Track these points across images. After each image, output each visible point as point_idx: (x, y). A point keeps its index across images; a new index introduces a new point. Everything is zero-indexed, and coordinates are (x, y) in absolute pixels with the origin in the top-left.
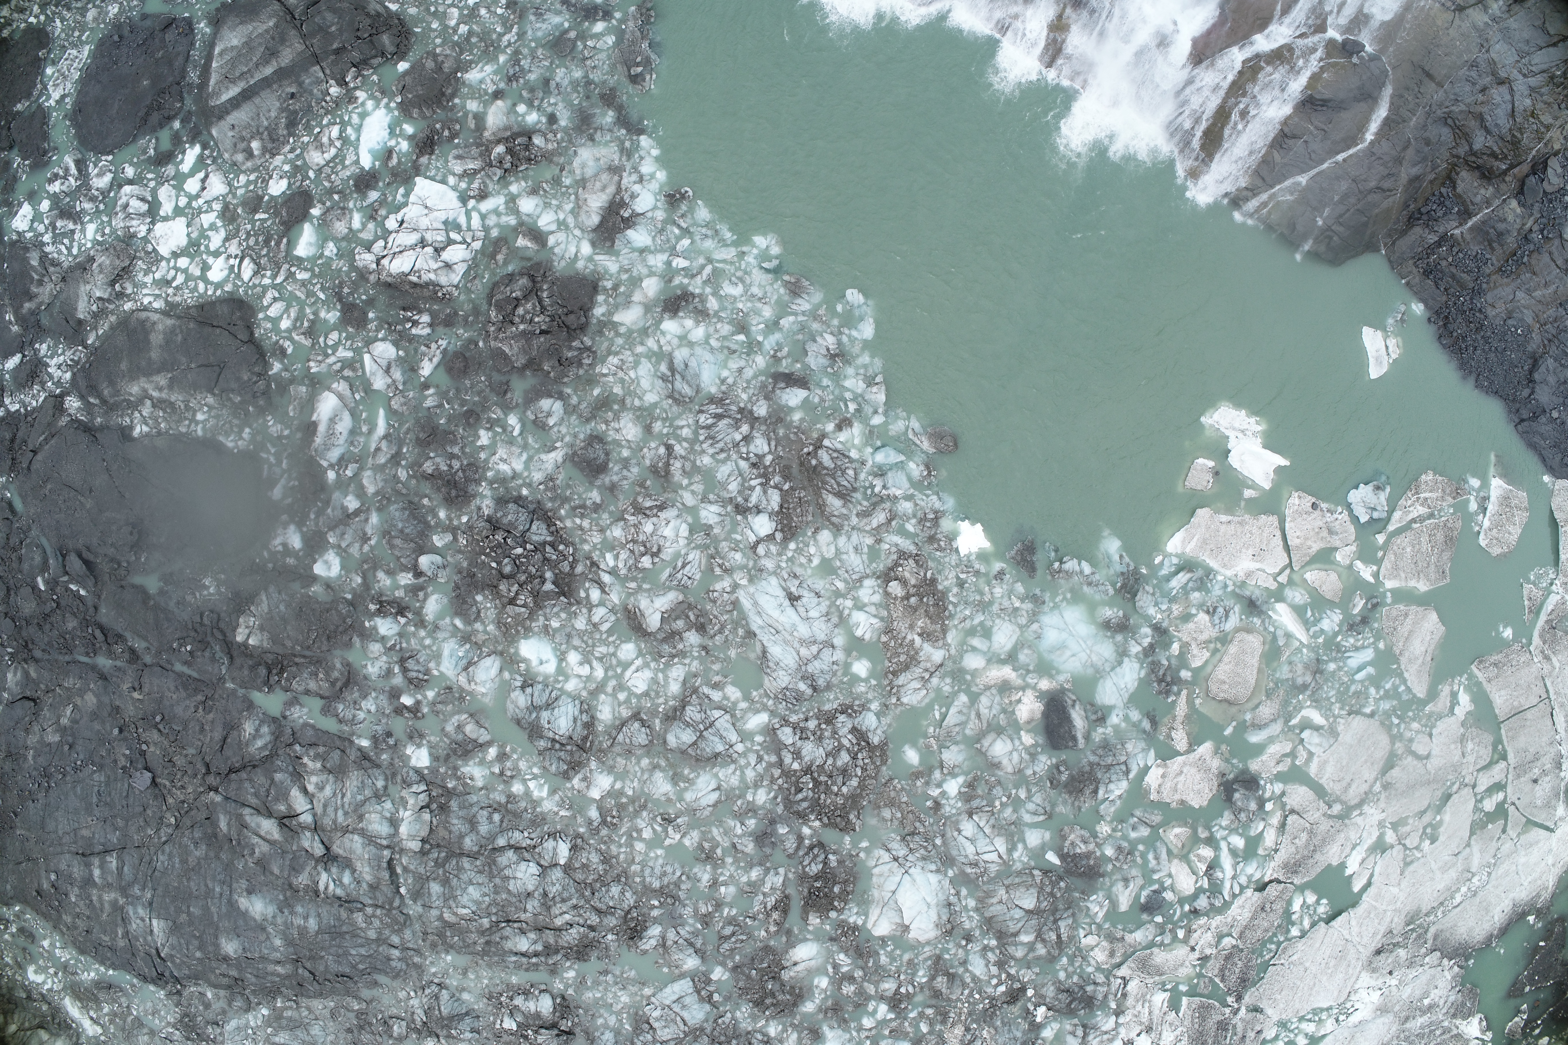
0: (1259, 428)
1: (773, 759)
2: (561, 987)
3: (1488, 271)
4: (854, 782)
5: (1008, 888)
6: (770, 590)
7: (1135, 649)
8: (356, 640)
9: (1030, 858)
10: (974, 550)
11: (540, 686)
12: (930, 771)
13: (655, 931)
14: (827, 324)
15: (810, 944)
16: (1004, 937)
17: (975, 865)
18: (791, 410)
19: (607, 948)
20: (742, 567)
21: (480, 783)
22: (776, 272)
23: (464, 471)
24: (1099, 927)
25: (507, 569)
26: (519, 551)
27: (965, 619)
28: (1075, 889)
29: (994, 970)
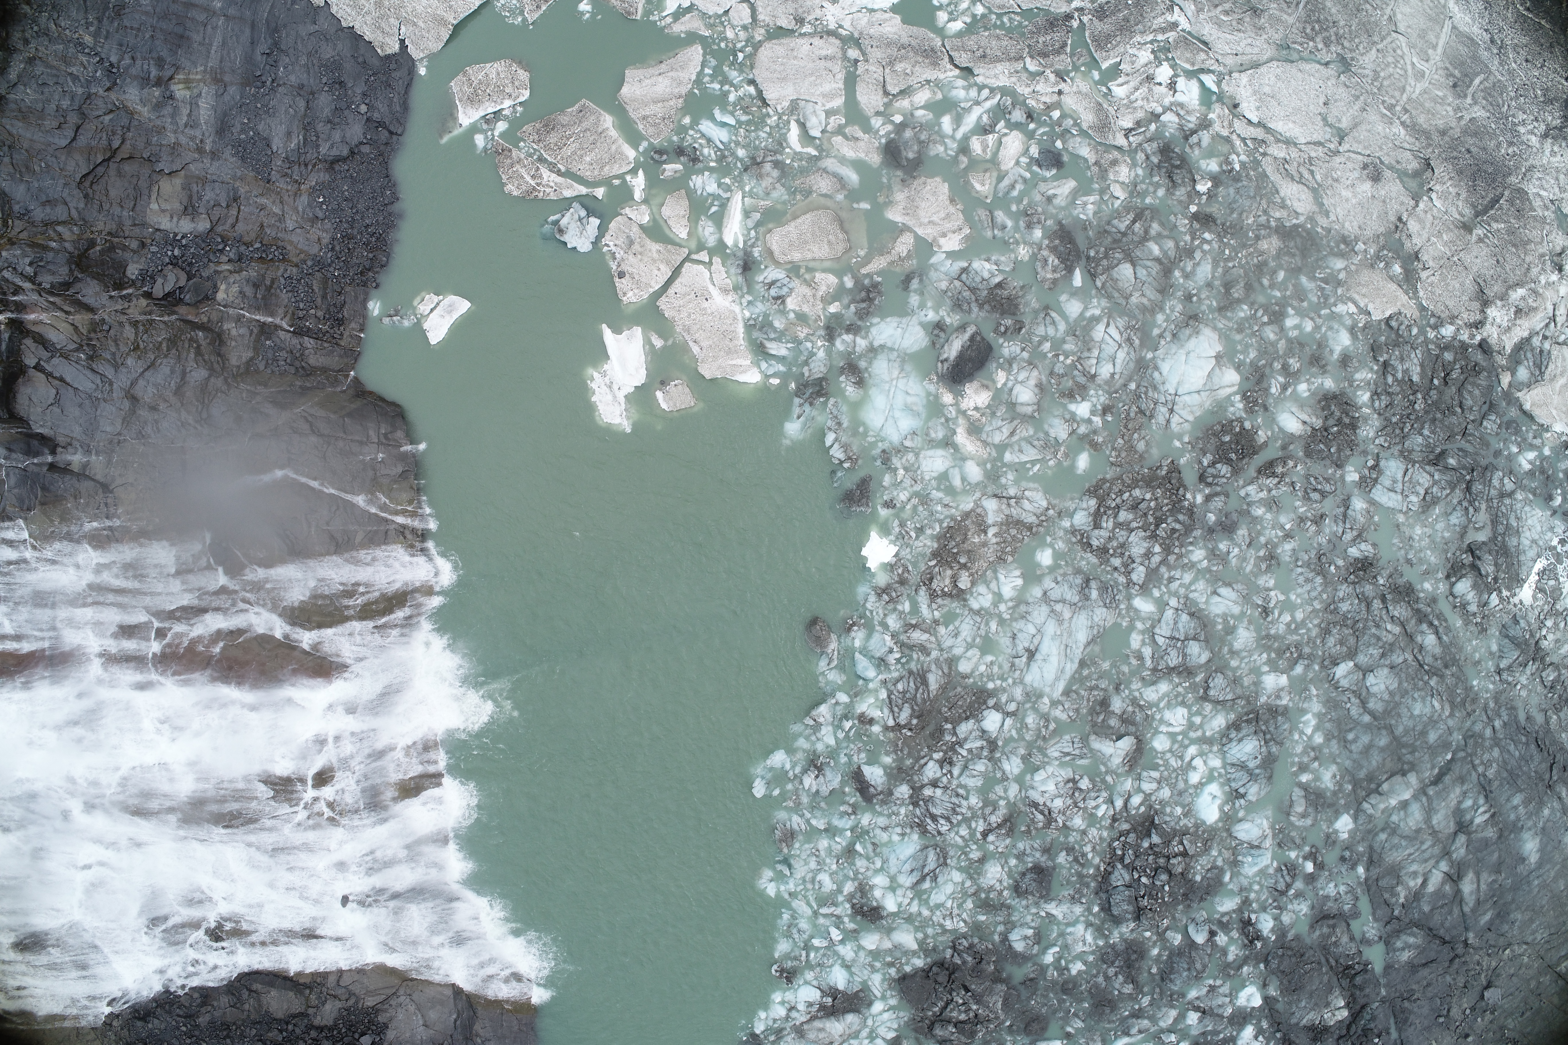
0: (596, 375)
1: (1163, 569)
2: (1441, 585)
3: (295, 270)
4: (1137, 492)
5: (1127, 298)
6: (1038, 677)
7: (862, 343)
8: (1290, 936)
9: (1091, 298)
10: (885, 541)
11: (1233, 785)
12: (1083, 438)
13: (1354, 552)
14: (796, 792)
15: (1281, 424)
16: (1167, 267)
17: (1129, 340)
18: (885, 767)
19: (1390, 576)
20: (1035, 710)
21: (1334, 768)
22: (786, 862)
23: (1113, 963)
24: (1102, 192)
25: (1164, 877)
26: (1144, 880)
27: (946, 506)
28: (1088, 238)
29: (1198, 255)
